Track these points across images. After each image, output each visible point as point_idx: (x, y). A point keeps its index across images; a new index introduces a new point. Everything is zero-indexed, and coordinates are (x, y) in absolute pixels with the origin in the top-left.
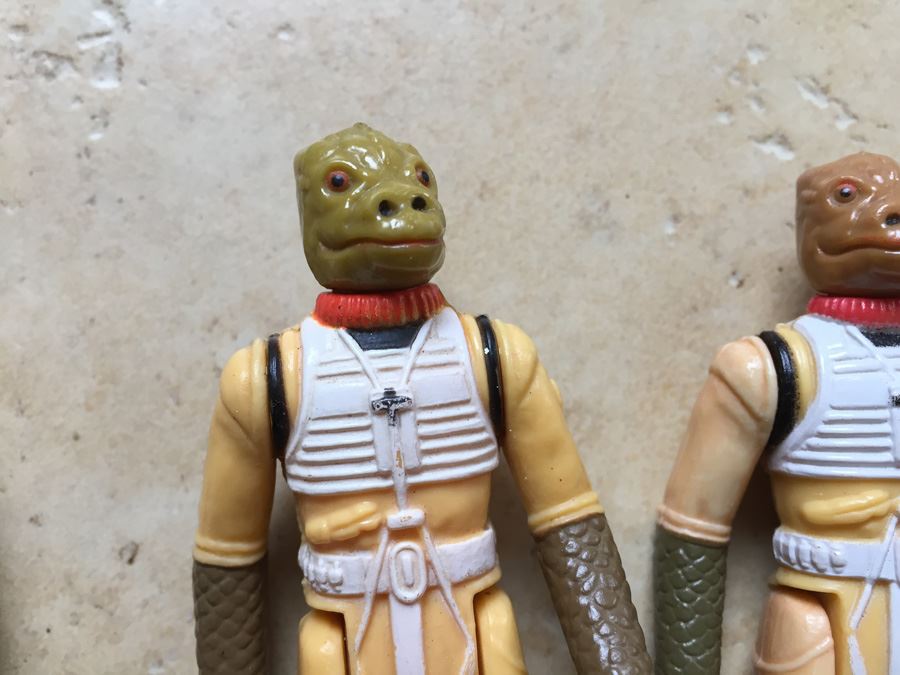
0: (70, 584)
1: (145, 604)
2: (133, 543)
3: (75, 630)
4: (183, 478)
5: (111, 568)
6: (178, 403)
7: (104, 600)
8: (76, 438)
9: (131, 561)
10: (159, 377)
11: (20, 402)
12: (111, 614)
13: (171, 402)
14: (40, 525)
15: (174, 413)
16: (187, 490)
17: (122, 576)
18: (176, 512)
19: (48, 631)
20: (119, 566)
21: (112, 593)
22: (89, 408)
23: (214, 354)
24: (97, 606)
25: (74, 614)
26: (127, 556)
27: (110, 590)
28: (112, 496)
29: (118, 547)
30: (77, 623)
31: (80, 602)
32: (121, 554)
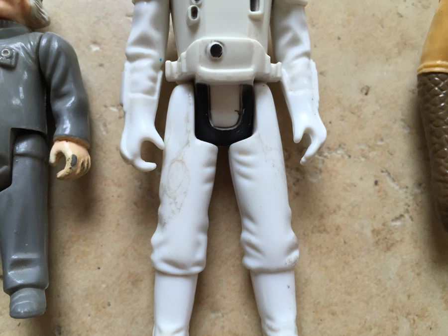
0: (339, 102)
1: (374, 113)
2: (367, 86)
3: (343, 123)
4: (387, 59)
5: (357, 96)
6: (383, 27)
7: (355, 110)
8: (339, 39)
9: (366, 94)
10: (373, 15)
11: (313, 22)
12: (359, 117)
13: (379, 26)
14: (324, 76)
15: (381, 31)
16: (389, 65)
17: (363, 100)
18: (385, 74)
19: (330, 123)
20: (361, 96)
21: (359, 107)
22: (344, 27)
23: (397, 7)
24: (352, 113)
25: (342, 116)
26: (365, 92)
27: (358, 106)
28: (356, 65)
29: (361, 87)
30: (343, 120)
31: (344, 111)
32: (362, 91)
